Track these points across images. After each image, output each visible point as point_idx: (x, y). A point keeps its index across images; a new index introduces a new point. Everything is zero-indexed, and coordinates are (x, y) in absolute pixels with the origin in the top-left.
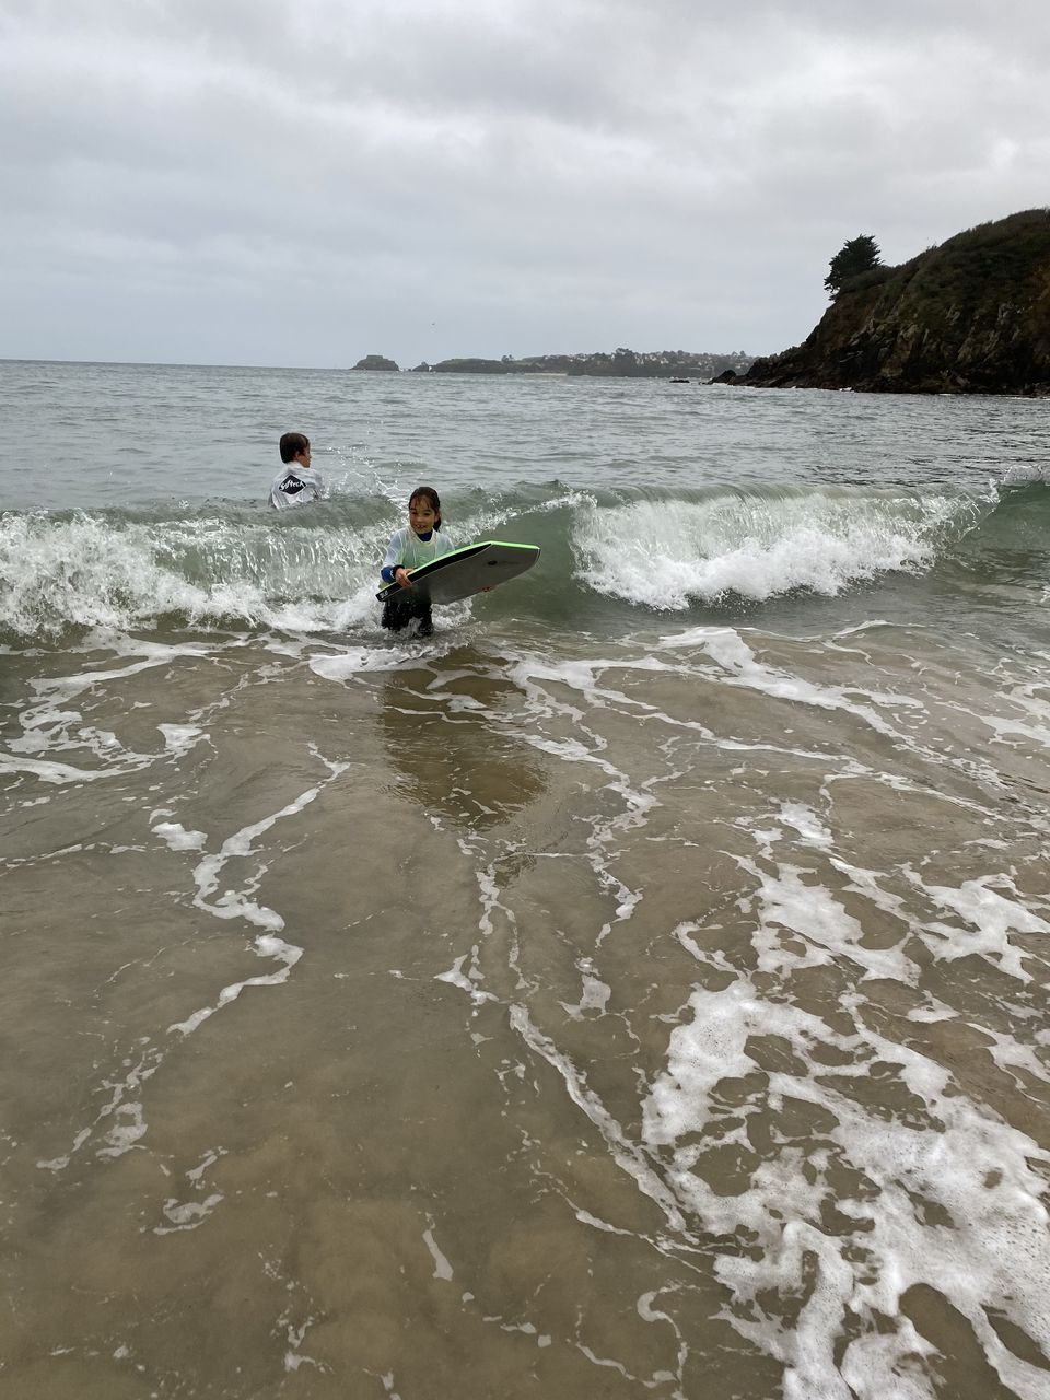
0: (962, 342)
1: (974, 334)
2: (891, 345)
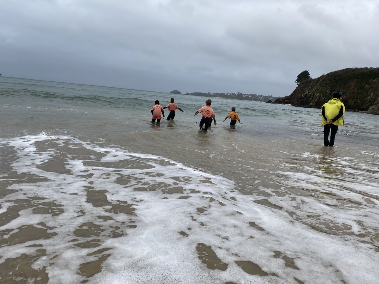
2: (313, 98)
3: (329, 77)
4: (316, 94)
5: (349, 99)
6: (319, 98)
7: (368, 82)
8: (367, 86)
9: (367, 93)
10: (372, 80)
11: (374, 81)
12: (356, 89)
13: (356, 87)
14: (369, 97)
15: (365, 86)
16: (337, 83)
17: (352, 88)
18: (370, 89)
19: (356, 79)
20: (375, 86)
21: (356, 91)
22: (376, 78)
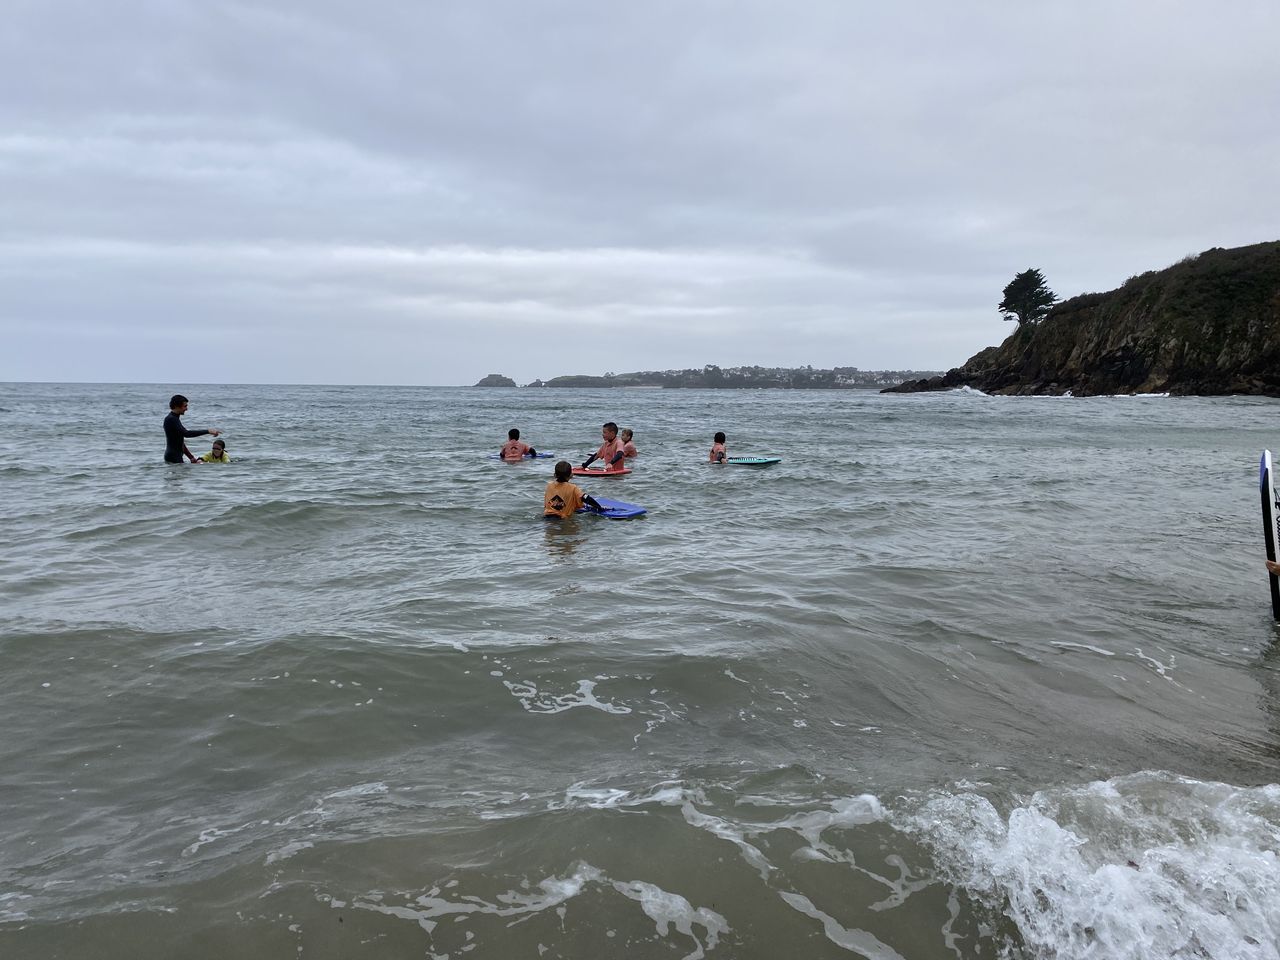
0: (1219, 352)
2: (1155, 355)
4: (1167, 342)
6: (1180, 356)
16: (1232, 297)
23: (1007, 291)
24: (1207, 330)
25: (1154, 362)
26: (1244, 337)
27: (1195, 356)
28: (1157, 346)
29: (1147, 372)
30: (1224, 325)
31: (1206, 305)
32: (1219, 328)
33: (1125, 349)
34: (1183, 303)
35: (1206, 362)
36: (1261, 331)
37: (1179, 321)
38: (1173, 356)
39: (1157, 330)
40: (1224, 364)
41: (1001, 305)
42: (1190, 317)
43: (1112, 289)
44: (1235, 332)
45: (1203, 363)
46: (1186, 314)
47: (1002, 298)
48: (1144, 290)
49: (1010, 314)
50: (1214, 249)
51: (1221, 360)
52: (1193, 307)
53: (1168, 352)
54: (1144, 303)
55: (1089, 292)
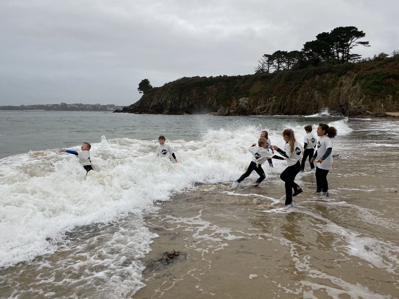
0: (180, 104)
1: (182, 103)
2: (166, 105)
3: (175, 86)
4: (168, 102)
5: (194, 104)
6: (171, 105)
7: (205, 89)
8: (205, 92)
9: (206, 98)
10: (208, 87)
11: (209, 88)
12: (198, 95)
13: (198, 94)
14: (208, 102)
15: (204, 93)
16: (183, 90)
17: (194, 94)
18: (208, 94)
19: (196, 87)
20: (210, 92)
21: (198, 97)
22: (210, 86)
23: (140, 85)
24: (177, 99)
25: (165, 107)
26: (185, 101)
27: (175, 105)
28: (166, 102)
29: (164, 109)
30: (181, 97)
31: (177, 92)
32: (180, 98)
33: (159, 103)
34: (172, 92)
35: (177, 107)
36: (189, 99)
37: (171, 96)
38: (170, 105)
39: (166, 98)
40: (181, 107)
41: (138, 89)
42: (173, 95)
43: (161, 86)
44: (183, 99)
45: (176, 107)
46: (172, 94)
47: (138, 87)
48: (166, 87)
49: (141, 91)
50: (184, 77)
51: (181, 106)
52: (174, 93)
53: (168, 104)
54: (166, 91)
55: (156, 87)
